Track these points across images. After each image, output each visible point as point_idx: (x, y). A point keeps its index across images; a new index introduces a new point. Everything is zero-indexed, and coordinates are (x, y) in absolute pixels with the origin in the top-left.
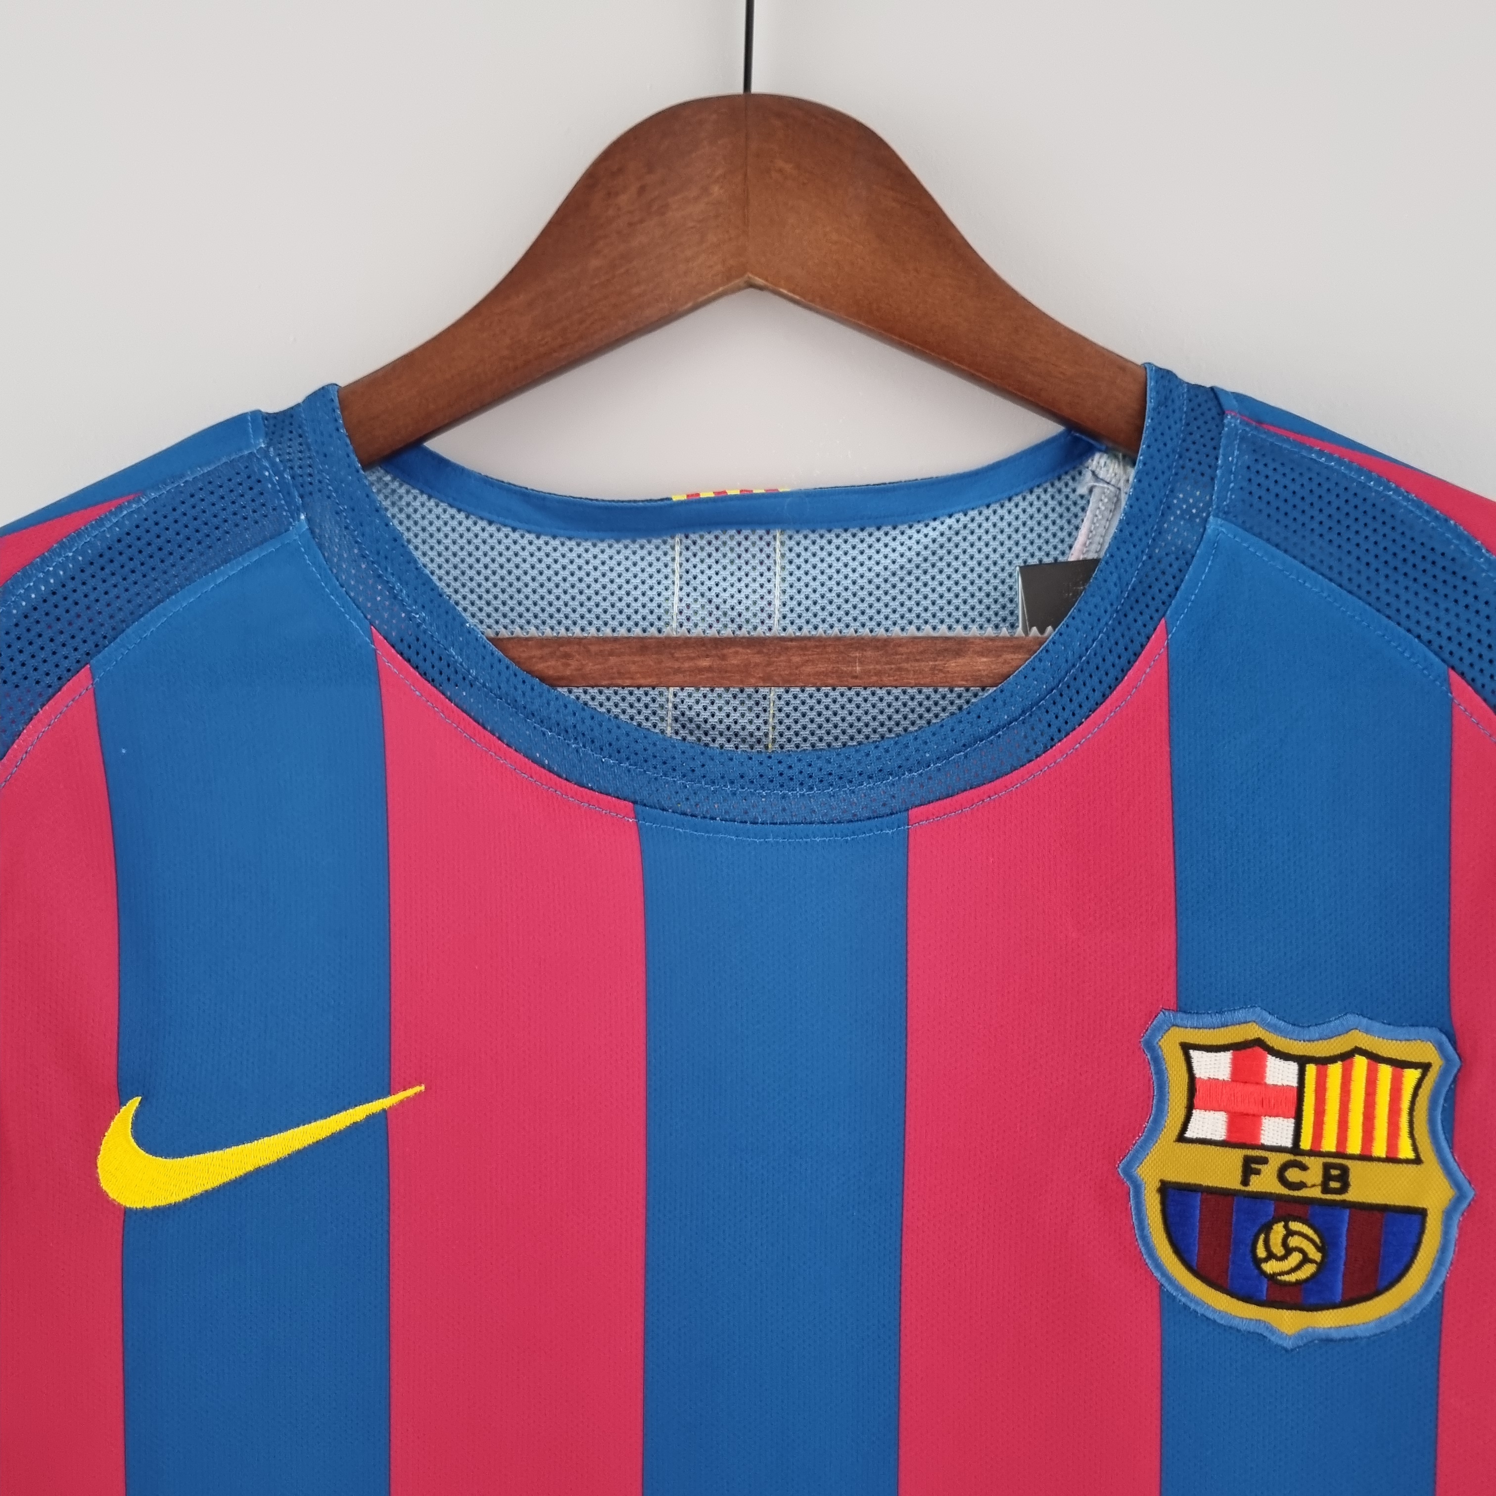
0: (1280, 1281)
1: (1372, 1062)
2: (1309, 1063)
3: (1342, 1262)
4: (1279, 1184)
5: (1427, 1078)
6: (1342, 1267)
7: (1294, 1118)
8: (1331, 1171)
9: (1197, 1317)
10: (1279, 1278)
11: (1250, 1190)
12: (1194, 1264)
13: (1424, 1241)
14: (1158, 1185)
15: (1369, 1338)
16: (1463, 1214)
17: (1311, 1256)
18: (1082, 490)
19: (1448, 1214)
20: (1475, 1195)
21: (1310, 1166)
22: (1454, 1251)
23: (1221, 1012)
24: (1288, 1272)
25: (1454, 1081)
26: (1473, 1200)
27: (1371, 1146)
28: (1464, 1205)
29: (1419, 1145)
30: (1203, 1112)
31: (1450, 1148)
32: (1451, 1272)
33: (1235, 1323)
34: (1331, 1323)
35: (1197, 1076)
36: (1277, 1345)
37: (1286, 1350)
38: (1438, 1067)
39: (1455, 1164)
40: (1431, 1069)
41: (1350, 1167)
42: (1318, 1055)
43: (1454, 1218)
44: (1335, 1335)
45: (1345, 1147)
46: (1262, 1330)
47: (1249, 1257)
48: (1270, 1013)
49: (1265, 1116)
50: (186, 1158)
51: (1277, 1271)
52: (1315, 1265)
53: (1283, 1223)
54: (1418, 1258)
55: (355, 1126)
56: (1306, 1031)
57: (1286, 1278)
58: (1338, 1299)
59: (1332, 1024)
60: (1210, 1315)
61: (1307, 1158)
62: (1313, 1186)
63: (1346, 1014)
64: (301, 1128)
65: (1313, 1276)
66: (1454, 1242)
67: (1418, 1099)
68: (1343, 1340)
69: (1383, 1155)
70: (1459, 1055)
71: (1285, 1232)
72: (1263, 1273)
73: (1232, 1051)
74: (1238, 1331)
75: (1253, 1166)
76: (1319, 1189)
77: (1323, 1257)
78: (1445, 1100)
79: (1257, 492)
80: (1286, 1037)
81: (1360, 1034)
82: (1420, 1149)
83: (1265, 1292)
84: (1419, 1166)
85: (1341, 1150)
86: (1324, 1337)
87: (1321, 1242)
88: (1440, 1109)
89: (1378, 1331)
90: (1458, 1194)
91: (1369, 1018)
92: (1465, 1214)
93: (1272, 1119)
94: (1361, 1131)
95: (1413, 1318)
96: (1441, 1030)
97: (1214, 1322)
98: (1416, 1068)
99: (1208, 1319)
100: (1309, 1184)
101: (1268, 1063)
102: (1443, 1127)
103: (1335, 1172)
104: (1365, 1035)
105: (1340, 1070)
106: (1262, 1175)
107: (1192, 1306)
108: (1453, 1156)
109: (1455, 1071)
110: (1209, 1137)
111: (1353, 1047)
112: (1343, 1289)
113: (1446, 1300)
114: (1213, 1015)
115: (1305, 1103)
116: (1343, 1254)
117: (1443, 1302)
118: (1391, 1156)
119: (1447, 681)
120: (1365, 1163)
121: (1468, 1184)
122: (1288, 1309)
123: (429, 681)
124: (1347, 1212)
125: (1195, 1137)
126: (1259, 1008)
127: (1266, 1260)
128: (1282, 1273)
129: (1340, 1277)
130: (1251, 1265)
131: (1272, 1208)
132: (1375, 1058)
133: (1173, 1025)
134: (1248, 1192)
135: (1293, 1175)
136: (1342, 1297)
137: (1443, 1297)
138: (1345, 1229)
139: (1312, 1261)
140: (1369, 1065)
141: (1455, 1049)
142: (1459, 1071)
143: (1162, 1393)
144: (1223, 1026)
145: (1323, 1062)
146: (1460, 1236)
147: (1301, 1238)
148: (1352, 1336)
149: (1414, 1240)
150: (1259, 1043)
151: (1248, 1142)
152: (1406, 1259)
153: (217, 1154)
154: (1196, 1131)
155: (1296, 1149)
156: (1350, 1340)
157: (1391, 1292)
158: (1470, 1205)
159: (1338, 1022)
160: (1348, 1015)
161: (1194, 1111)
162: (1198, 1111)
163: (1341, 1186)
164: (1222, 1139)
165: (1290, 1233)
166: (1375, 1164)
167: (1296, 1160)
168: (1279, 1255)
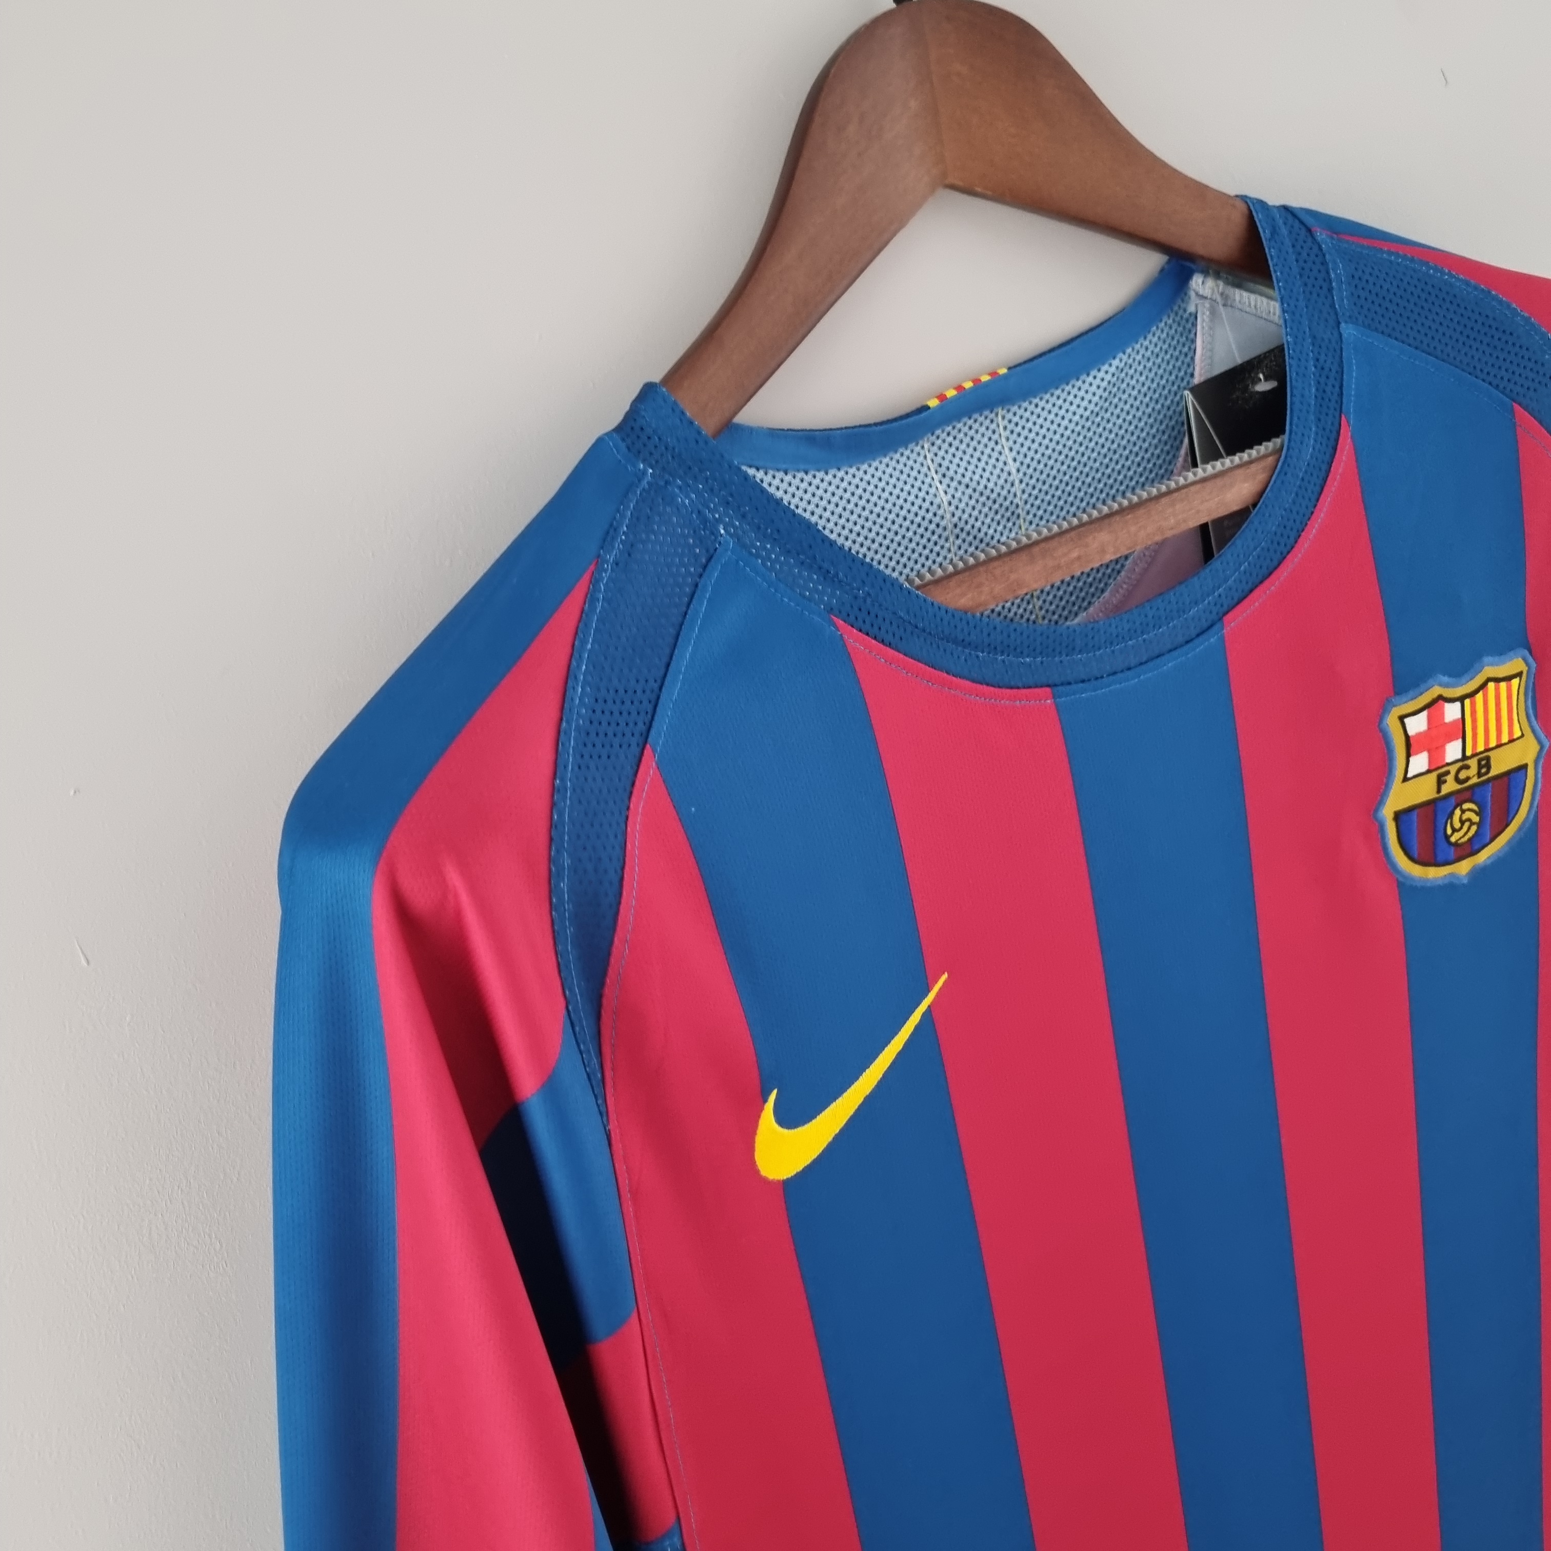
0: (1460, 844)
1: (1495, 684)
2: (1465, 699)
3: (1489, 817)
4: (1457, 784)
5: (1522, 681)
6: (1489, 820)
7: (1462, 739)
8: (1482, 762)
10: (1459, 842)
11: (1442, 794)
12: (1416, 856)
13: (1527, 783)
14: (1393, 815)
17: (1473, 821)
18: (1191, 309)
19: (1536, 762)
24: (1464, 836)
25: (1534, 677)
27: (1501, 738)
28: (1544, 752)
29: (1522, 725)
30: (1415, 757)
31: (1536, 719)
33: (1439, 882)
34: (1486, 856)
35: (1410, 734)
38: (1526, 672)
39: (1538, 728)
40: (1523, 675)
41: (1491, 756)
42: (1468, 692)
43: (1540, 762)
44: (1488, 863)
45: (1488, 745)
46: (1452, 880)
47: (1443, 839)
48: (1445, 675)
49: (1447, 744)
50: (818, 1117)
51: (1458, 838)
52: (1476, 826)
53: (1459, 808)
54: (1525, 795)
55: (917, 1028)
56: (1463, 679)
57: (1462, 840)
59: (1475, 668)
60: (1425, 885)
61: (1469, 760)
62: (1474, 776)
64: (886, 1049)
65: (1476, 832)
66: (1540, 777)
67: (1520, 697)
69: (1506, 741)
70: (1534, 659)
71: (1460, 813)
72: (1451, 844)
73: (1427, 709)
75: (1442, 779)
76: (1476, 777)
77: (1479, 819)
78: (1531, 692)
79: (1363, 294)
80: (1453, 688)
81: (1486, 671)
82: (1523, 728)
83: (1452, 855)
84: (1523, 739)
85: (1486, 748)
86: (1483, 867)
87: (1478, 810)
88: (1529, 697)
89: (1508, 849)
90: (1541, 747)
92: (1544, 758)
93: (1451, 745)
94: (1495, 732)
96: (1522, 649)
98: (1515, 677)
100: (1471, 776)
101: (1445, 709)
102: (1532, 709)
103: (1484, 763)
104: (1489, 670)
105: (1481, 696)
106: (1447, 783)
107: (1416, 884)
108: (1537, 723)
109: (1533, 670)
110: (1419, 772)
111: (1484, 680)
112: (1490, 832)
115: (1466, 727)
116: (1489, 812)
118: (1510, 739)
119: (1513, 412)
120: (1498, 750)
121: (1545, 738)
122: (1464, 859)
123: (887, 646)
124: (1491, 785)
125: (1412, 775)
126: (1438, 675)
127: (1452, 835)
128: (1460, 839)
129: (1488, 827)
130: (1444, 842)
131: (1453, 801)
132: (1497, 680)
133: (1393, 707)
134: (1441, 797)
135: (1462, 775)
136: (1490, 837)
138: (1490, 795)
139: (1474, 824)
140: (1494, 686)
141: (1531, 656)
144: (1421, 695)
145: (1472, 695)
146: (1543, 771)
147: (1468, 812)
149: (1523, 785)
150: (1441, 698)
151: (1439, 765)
152: (1519, 799)
153: (839, 1101)
154: (1412, 771)
155: (1464, 757)
157: (1513, 822)
159: (1478, 665)
160: (1482, 658)
161: (1410, 759)
162: (1412, 757)
163: (1487, 770)
164: (1426, 769)
165: (1463, 811)
166: (1503, 748)
167: (1464, 765)
168: (1458, 829)
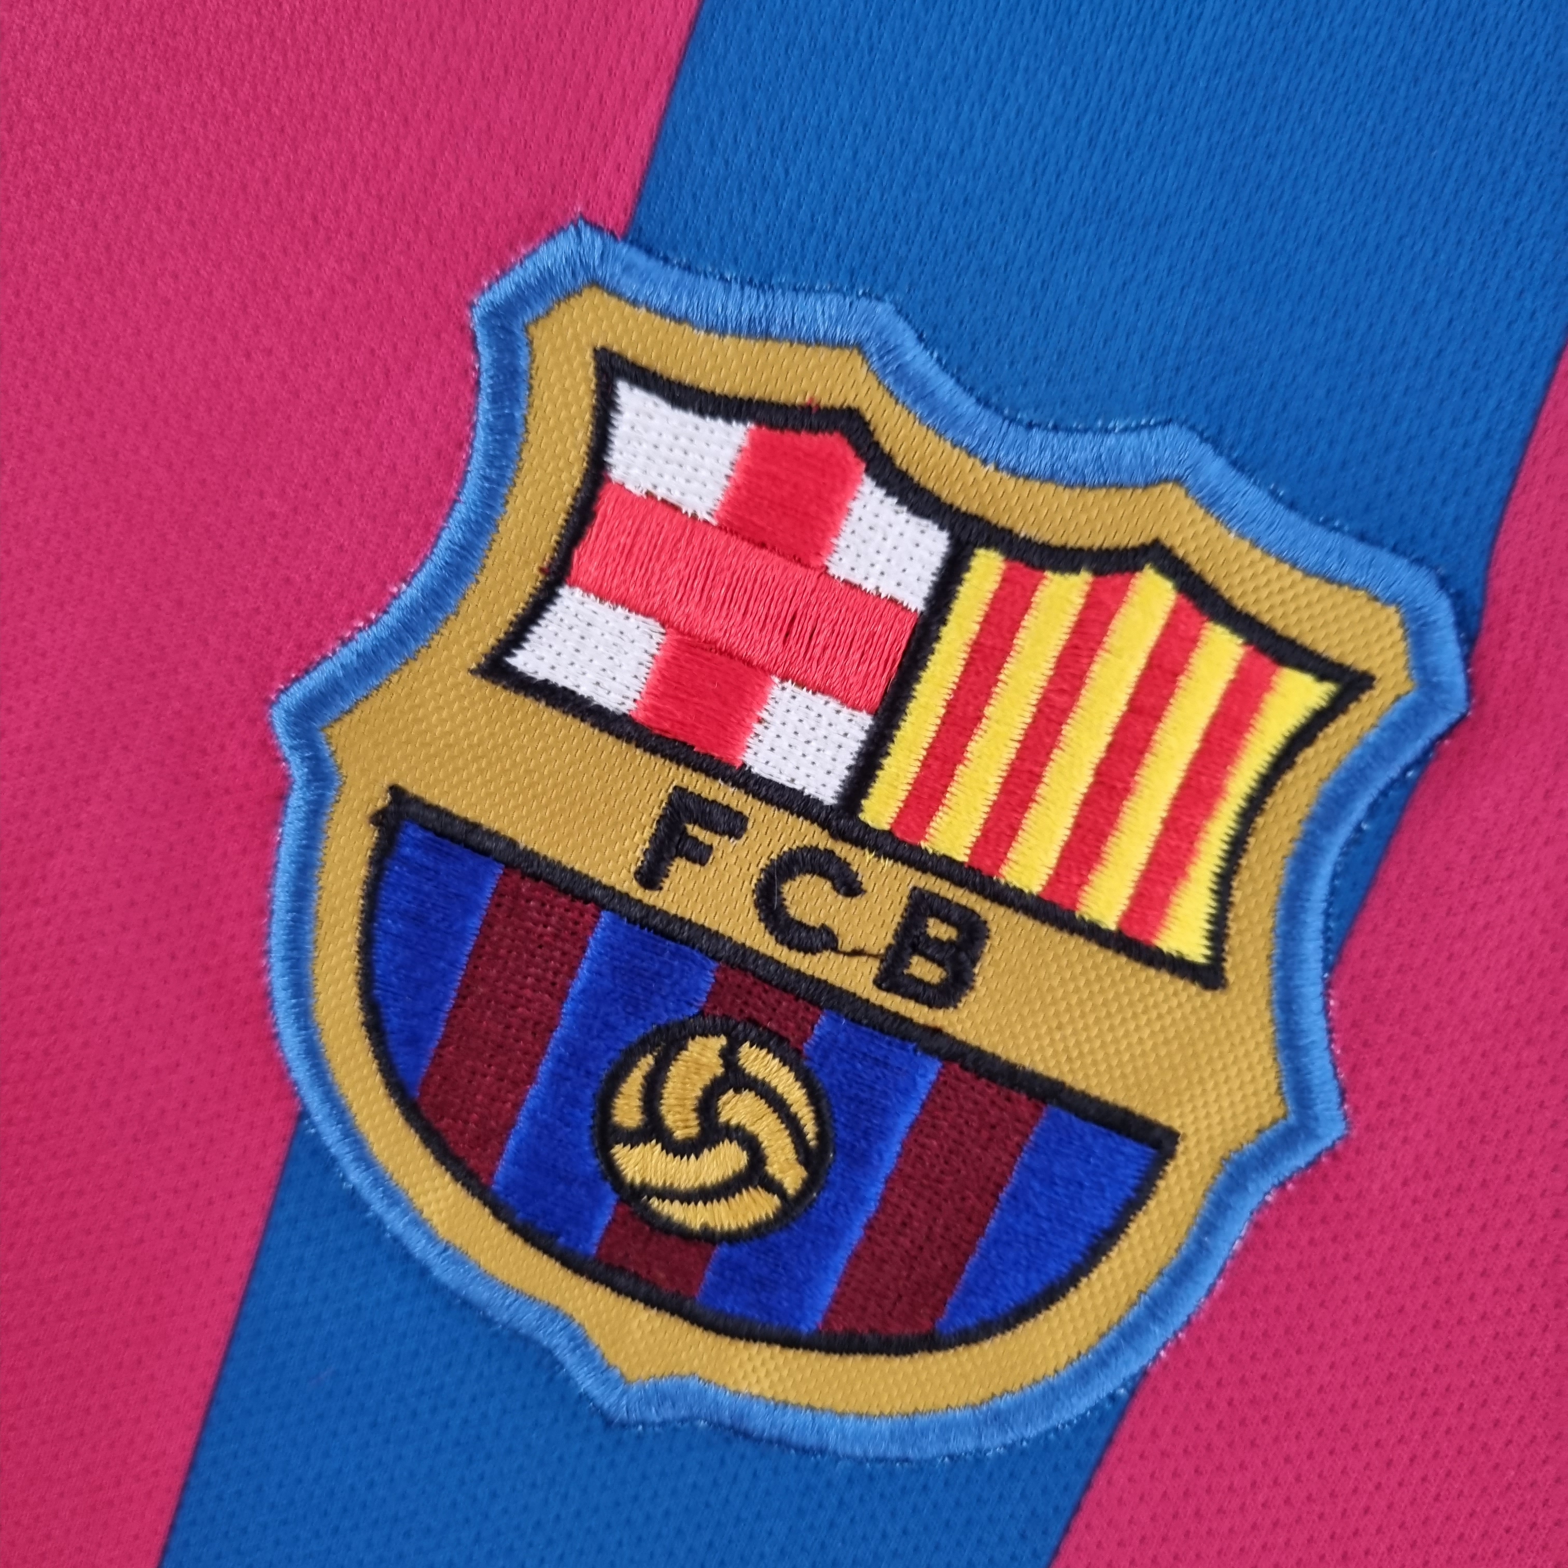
0: (655, 1215)
1: (1188, 604)
2: (987, 545)
3: (860, 1220)
4: (753, 914)
5: (1342, 720)
6: (856, 1234)
7: (875, 714)
8: (931, 922)
9: (378, 1241)
10: (655, 1203)
11: (659, 904)
13: (1132, 1228)
14: (382, 801)
15: (859, 1462)
16: (1282, 1185)
17: (773, 1169)
19: (1237, 1172)
20: (1345, 1138)
21: (867, 885)
22: (1210, 1290)
23: (764, 285)
24: (688, 1197)
25: (1421, 762)
26: (1332, 1152)
27: (1083, 881)
28: (1300, 1159)
29: (1233, 928)
30: (592, 603)
31: (1328, 967)
32: (1176, 1347)
33: (479, 1293)
34: (766, 1384)
35: (616, 474)
36: (584, 1398)
37: (608, 1423)
38: (1390, 697)
39: (1322, 1023)
40: (1364, 697)
41: (993, 927)
42: (1024, 530)
43: (1251, 1187)
44: (759, 1422)
45: (1000, 859)
46: (560, 1344)
47: (585, 1118)
48: (920, 338)
49: (784, 678)
51: (657, 1181)
52: (776, 1201)
53: (723, 1041)
54: (1094, 1276)
56: (1014, 433)
57: (675, 1211)
58: (812, 1322)
59: (1111, 440)
60: (418, 1246)
61: (869, 856)
62: (857, 953)
63: (1167, 422)
65: (759, 1230)
66: (1220, 1262)
67: (1289, 777)
68: (782, 1443)
69: (1110, 922)
70: (1471, 680)
71: (720, 1071)
72: (612, 1172)
73: (751, 425)
74: (488, 1321)
75: (694, 830)
76: (870, 968)
77: (808, 1186)
78: (1373, 810)
80: (940, 434)
81: (1187, 503)
82: (1232, 943)
83: (597, 1235)
84: (1208, 995)
85: (986, 865)
86: (726, 1417)
87: (820, 1136)
88: (1344, 832)
89: (895, 1451)
90: (1292, 1119)
91: (1234, 464)
92: (1290, 1186)
93: (804, 695)
94: (1069, 822)
95: (1010, 1448)
96: (1443, 583)
97: (424, 1271)
98: (1322, 677)
99: (408, 1256)
100: (847, 944)
101: (856, 507)
102: (1333, 891)
103: (938, 930)
104: (1200, 513)
105: (1078, 601)
106: (711, 869)
107: (378, 1205)
108: (1326, 996)
109: (1439, 725)
110: (584, 690)
111: (1146, 538)
112: (836, 1299)
113: (1127, 1425)
114: (735, 287)
115: (925, 675)
116: (875, 1191)
117: (1116, 1428)
118: (1134, 932)
120: (1045, 931)
121: (1335, 1097)
122: (649, 1302)
124: (932, 1069)
125: (540, 677)
126: (891, 308)
127: (634, 1138)
128: (668, 1194)
129: (840, 1260)
130: (585, 1139)
131: (707, 982)
132: (1203, 599)
133: (595, 283)
134: (651, 910)
135: (807, 898)
136: (826, 1322)
137: (1122, 1415)
138: (904, 1122)
139: (772, 1186)
140: (1175, 612)
141: (1467, 660)
142: (1451, 731)
143: (206, 1422)
144: (751, 334)
145: (1033, 557)
146: (1248, 1247)
147: (761, 1106)
148: (811, 1440)
149: (1104, 1217)
150: (849, 425)
151: (701, 743)
152: (1054, 1269)
154: (550, 659)
155: (844, 816)
156: (804, 1451)
157: (975, 1349)
158: (1314, 1164)
159: (1131, 440)
160: (1172, 429)
161: (564, 591)
162: (578, 592)
163: (944, 982)
164: (624, 709)
165: (734, 1078)
166: (1075, 944)
167: (831, 853)
168: (679, 1134)
